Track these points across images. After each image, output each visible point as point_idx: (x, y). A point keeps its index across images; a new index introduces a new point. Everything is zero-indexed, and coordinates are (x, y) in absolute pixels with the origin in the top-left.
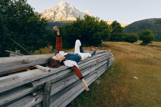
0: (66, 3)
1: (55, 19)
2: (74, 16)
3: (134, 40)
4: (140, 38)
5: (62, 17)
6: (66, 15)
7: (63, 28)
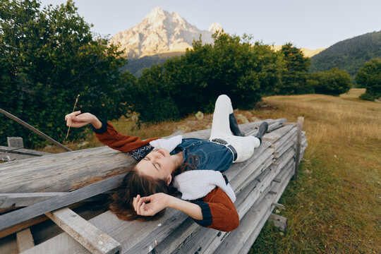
0: (166, 13)
1: (142, 50)
2: (185, 41)
3: (341, 88)
4: (358, 83)
5: (157, 46)
6: (166, 40)
7: (161, 69)
